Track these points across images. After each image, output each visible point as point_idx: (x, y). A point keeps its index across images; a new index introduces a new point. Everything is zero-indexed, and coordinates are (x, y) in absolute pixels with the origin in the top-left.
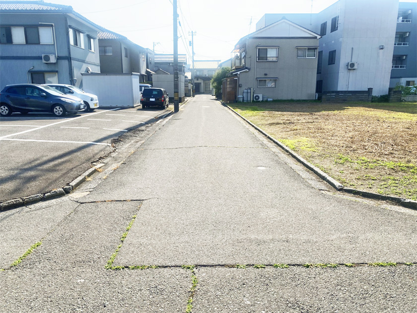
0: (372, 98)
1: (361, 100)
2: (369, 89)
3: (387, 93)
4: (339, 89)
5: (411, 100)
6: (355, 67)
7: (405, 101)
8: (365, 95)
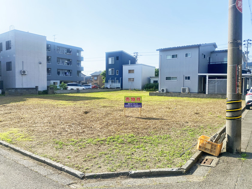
0: (39, 92)
1: (32, 93)
2: (36, 87)
3: (47, 89)
4: (17, 87)
5: (59, 93)
6: (26, 73)
7: (57, 93)
8: (34, 90)
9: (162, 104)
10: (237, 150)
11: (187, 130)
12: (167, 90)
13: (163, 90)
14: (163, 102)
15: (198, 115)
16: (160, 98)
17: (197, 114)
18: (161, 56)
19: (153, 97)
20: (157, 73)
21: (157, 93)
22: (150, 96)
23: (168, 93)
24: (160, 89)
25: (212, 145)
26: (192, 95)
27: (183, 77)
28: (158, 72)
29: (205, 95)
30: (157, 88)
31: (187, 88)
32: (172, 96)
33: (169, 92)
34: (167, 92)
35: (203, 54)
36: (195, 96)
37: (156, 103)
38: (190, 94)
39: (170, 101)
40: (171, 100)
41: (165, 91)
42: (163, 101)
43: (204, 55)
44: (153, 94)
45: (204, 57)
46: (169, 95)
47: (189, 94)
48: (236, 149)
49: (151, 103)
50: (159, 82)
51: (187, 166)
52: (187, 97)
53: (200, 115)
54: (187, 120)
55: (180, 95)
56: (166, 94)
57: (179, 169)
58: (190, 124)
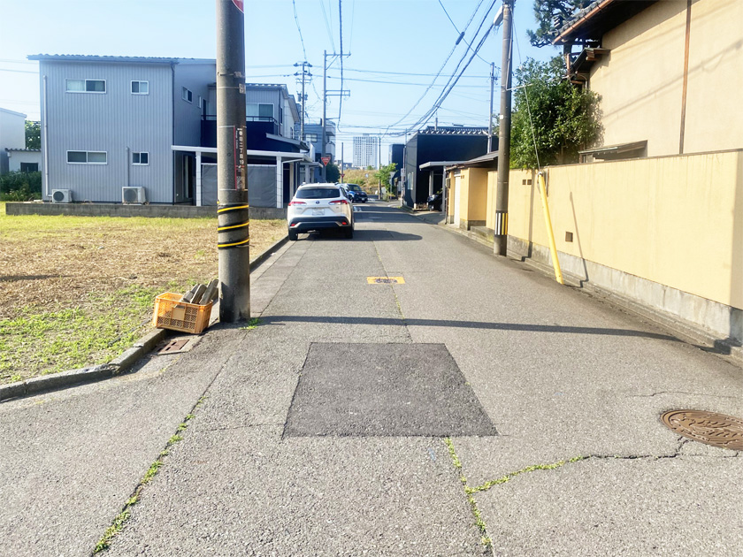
9: (56, 237)
10: (240, 314)
11: (132, 294)
12: (72, 194)
13: (59, 196)
14: (59, 232)
15: (168, 258)
16: (50, 221)
17: (164, 255)
18: (46, 78)
19: (20, 218)
20: (34, 138)
21: (36, 205)
22: (9, 217)
23: (77, 206)
24: (48, 191)
25: (187, 309)
26: (155, 210)
27: (126, 153)
28: (38, 133)
29: (193, 210)
30: (35, 187)
31: (139, 188)
32: (92, 214)
33: (83, 202)
34: (73, 202)
35: (185, 89)
36: (166, 211)
37: (33, 236)
38: (151, 208)
39: (87, 230)
40: (89, 225)
41: (67, 199)
42: (61, 228)
43: (190, 93)
44: (21, 210)
45: (190, 98)
46: (82, 209)
47: (147, 207)
48: (238, 313)
49: (13, 236)
50: (44, 169)
51: (124, 359)
52: (140, 215)
53: (170, 259)
54: (133, 272)
55: (118, 210)
56: (69, 207)
57: (103, 367)
58: (141, 279)
